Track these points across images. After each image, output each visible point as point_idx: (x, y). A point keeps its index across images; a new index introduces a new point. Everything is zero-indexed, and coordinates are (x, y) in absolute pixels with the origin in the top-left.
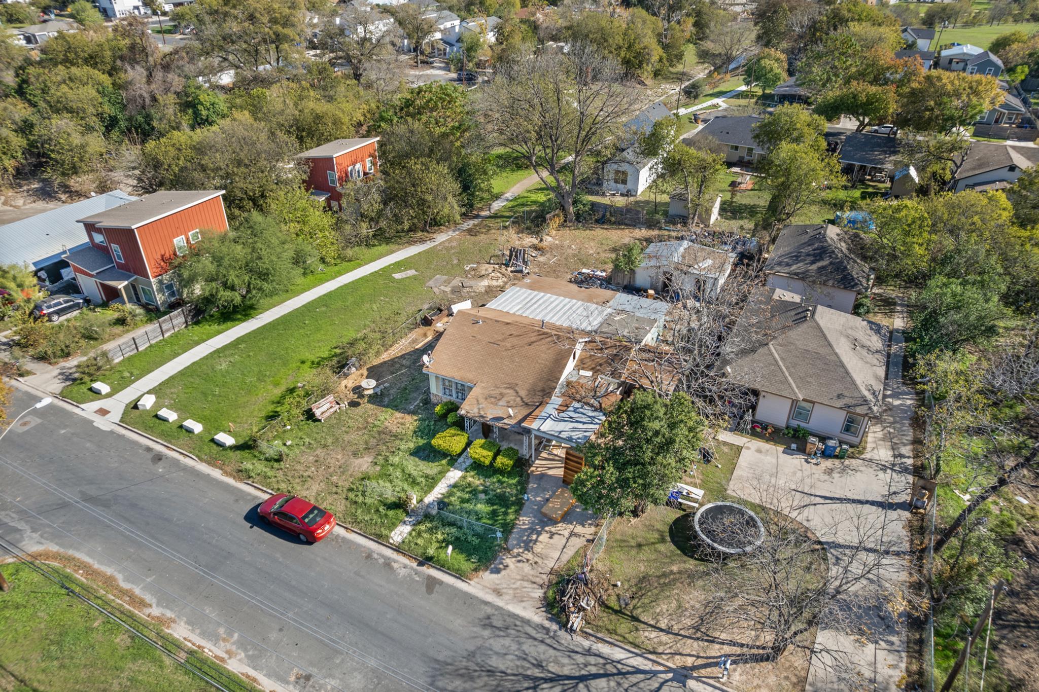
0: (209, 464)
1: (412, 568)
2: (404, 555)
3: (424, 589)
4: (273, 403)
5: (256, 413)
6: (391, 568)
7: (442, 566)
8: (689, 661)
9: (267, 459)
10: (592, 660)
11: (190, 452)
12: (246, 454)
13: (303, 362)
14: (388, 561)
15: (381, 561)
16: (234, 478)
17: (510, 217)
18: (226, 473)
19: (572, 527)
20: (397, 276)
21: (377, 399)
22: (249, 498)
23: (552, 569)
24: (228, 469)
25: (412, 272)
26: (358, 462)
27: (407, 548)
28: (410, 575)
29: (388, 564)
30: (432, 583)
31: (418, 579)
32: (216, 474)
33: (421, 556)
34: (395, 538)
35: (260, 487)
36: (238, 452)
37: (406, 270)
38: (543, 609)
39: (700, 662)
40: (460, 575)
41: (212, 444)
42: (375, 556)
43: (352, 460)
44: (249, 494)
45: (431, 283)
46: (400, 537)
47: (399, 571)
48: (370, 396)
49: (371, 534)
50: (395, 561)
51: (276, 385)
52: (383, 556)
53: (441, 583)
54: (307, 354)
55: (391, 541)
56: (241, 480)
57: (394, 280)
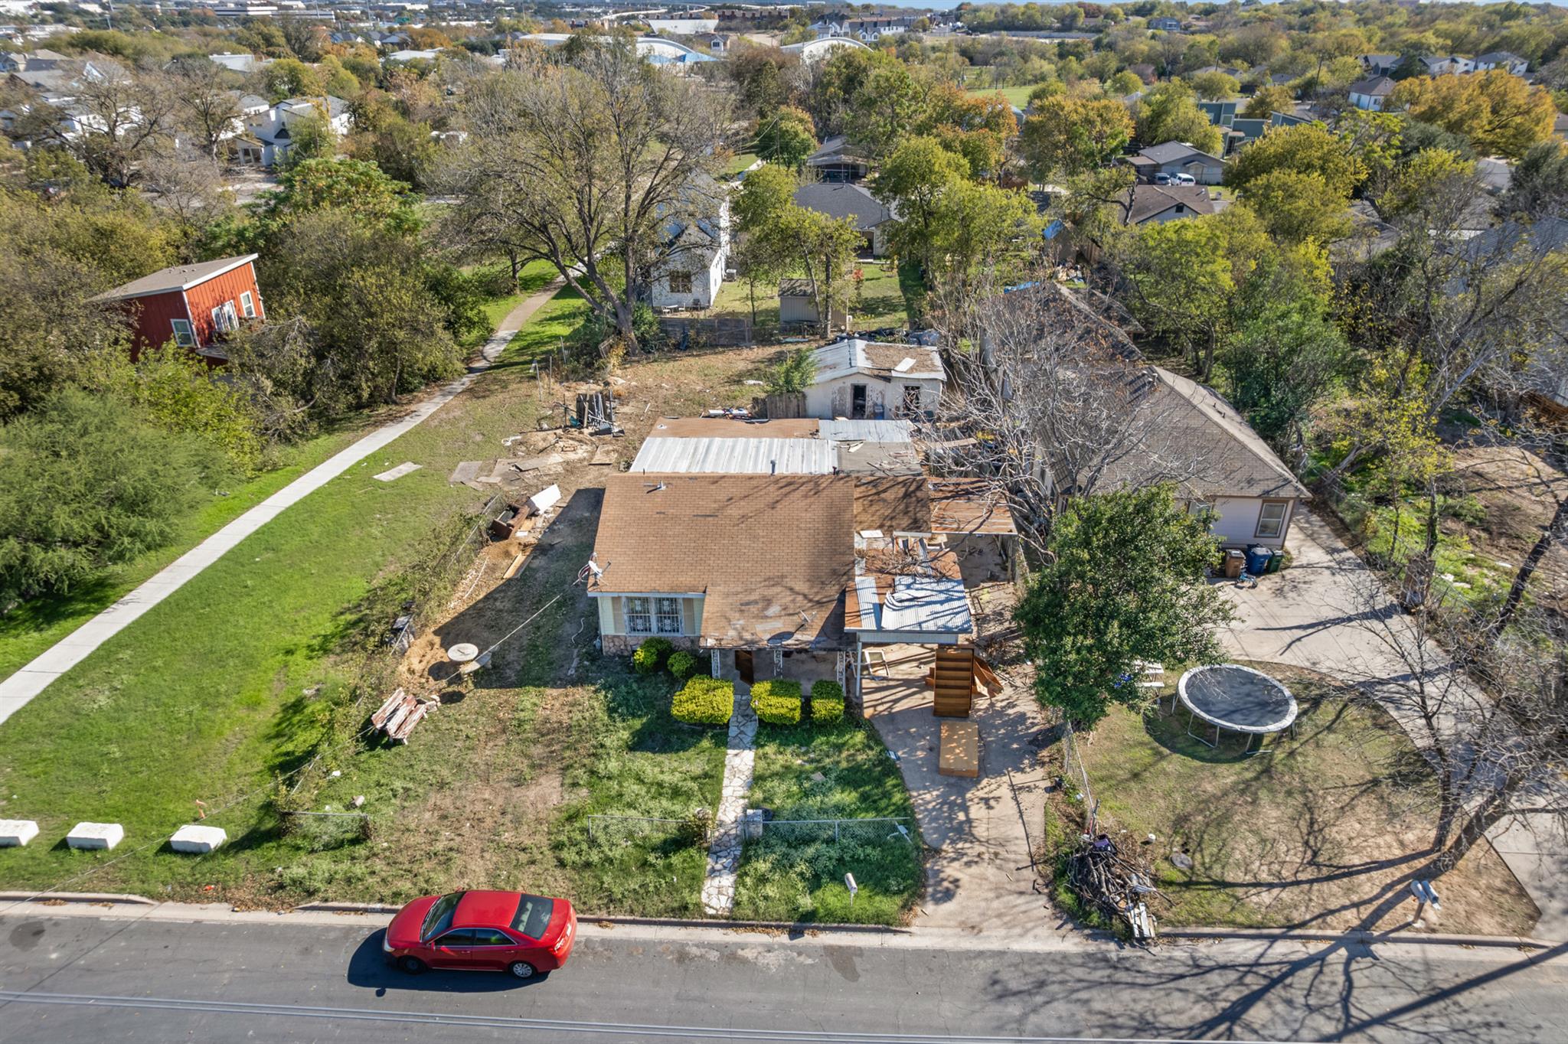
0: (185, 899)
1: (783, 946)
2: (752, 928)
3: (836, 975)
4: (269, 738)
5: (239, 768)
6: (744, 961)
7: (843, 922)
8: (1352, 917)
9: (327, 847)
10: (1216, 979)
11: (121, 891)
12: (269, 850)
13: (289, 652)
14: (727, 952)
15: (714, 955)
16: (269, 907)
17: (531, 362)
18: (240, 905)
19: (1005, 779)
20: (385, 477)
21: (489, 676)
22: (332, 935)
23: (1030, 854)
24: (243, 894)
25: (407, 468)
26: (531, 793)
27: (751, 914)
28: (790, 961)
29: (730, 956)
30: (843, 959)
31: (810, 961)
32: (217, 913)
33: (790, 918)
34: (714, 903)
35: (348, 904)
36: (247, 854)
37: (393, 465)
38: (1070, 926)
39: (1366, 912)
40: (885, 924)
41: (168, 858)
42: (695, 951)
43: (517, 793)
44: (328, 928)
45: (456, 476)
46: (724, 899)
47: (762, 961)
48: (475, 674)
49: (659, 914)
50: (743, 946)
51: (254, 705)
52: (711, 946)
53: (859, 952)
54: (288, 637)
55: (711, 912)
56: (291, 907)
57: (382, 485)
